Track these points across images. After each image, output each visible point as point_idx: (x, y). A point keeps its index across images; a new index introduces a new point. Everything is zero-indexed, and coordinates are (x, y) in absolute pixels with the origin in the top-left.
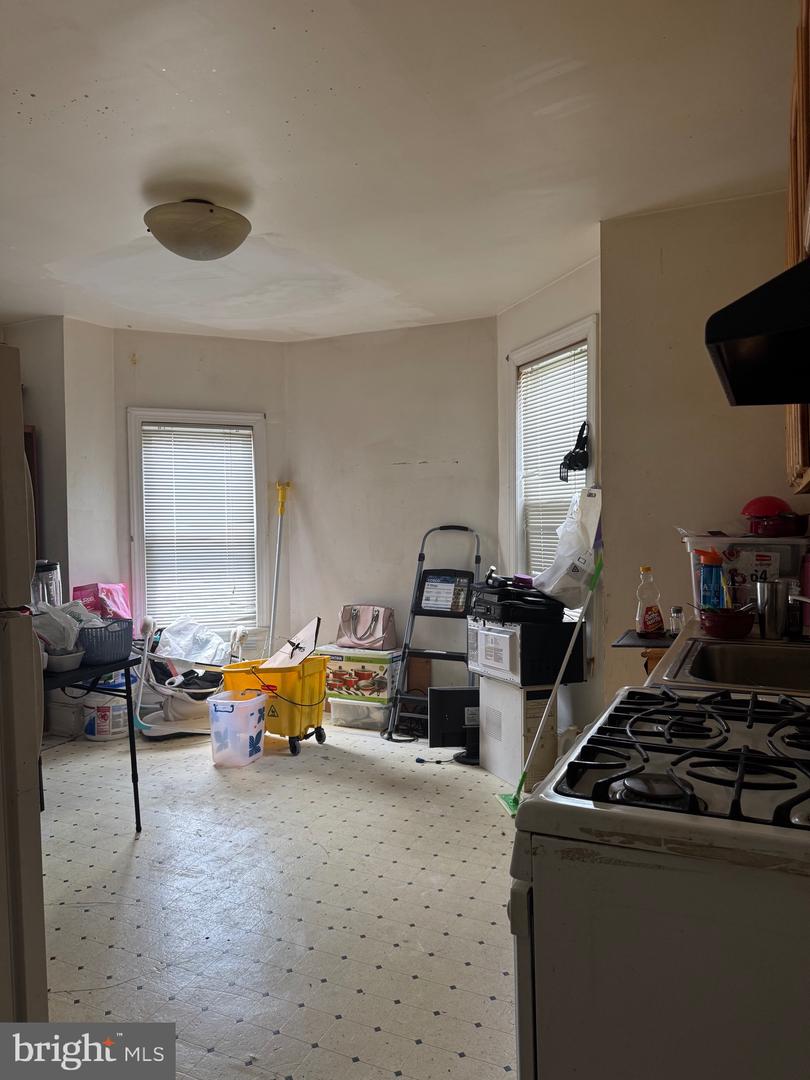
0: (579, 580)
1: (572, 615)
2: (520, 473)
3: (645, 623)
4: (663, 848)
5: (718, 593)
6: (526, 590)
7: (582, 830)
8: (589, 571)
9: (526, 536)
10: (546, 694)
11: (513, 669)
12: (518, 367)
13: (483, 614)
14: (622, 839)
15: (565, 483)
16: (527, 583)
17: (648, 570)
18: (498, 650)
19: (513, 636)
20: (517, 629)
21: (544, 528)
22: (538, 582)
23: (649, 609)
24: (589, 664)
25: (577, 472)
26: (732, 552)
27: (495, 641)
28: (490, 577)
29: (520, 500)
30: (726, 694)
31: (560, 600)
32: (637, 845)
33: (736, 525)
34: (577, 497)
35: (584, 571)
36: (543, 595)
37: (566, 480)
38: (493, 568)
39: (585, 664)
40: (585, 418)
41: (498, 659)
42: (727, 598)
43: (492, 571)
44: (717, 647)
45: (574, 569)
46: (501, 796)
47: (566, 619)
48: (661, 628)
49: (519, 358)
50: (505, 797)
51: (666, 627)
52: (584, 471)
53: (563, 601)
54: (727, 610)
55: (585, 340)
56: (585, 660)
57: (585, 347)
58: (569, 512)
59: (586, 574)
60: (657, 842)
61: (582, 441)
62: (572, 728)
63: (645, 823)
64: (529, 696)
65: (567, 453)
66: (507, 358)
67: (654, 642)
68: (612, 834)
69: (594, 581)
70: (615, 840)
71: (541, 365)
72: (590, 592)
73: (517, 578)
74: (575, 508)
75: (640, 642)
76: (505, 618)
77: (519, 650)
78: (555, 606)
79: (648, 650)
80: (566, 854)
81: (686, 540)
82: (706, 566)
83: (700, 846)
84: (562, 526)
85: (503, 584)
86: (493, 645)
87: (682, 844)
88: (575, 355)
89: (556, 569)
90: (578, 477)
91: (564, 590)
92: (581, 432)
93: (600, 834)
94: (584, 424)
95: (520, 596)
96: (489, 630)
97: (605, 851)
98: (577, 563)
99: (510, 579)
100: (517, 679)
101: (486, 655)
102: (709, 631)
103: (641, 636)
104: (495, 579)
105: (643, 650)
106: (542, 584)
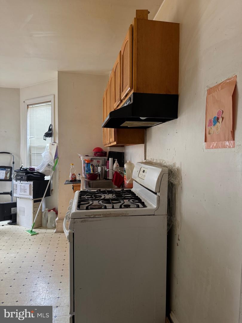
0: (50, 168)
1: (47, 178)
2: (28, 137)
3: (72, 178)
4: (102, 216)
5: (89, 170)
6: (33, 171)
7: (85, 216)
8: (53, 165)
9: (30, 156)
10: (40, 201)
11: (30, 194)
12: (28, 105)
13: (20, 179)
14: (93, 216)
15: (45, 141)
16: (33, 169)
17: (73, 164)
18: (25, 189)
19: (30, 185)
20: (32, 183)
21: (36, 153)
22: (37, 169)
23: (73, 174)
24: (51, 191)
25: (49, 138)
26: (92, 160)
27: (24, 187)
28: (21, 168)
29: (28, 145)
30: (100, 190)
31: (44, 174)
32: (97, 216)
33: (91, 153)
34: (48, 145)
35: (51, 166)
36: (39, 173)
37: (46, 140)
38: (22, 165)
39: (50, 191)
40: (51, 123)
41: (25, 192)
42: (92, 171)
43: (22, 166)
44: (91, 182)
45: (49, 165)
46: (26, 231)
47: (45, 179)
48: (76, 179)
49: (28, 102)
50: (28, 231)
51: (77, 179)
52: (51, 138)
53: (45, 174)
54: (92, 174)
55: (51, 101)
56: (50, 190)
57: (50, 103)
58: (46, 149)
59: (52, 167)
60: (100, 215)
61: (50, 130)
62: (46, 209)
63: (98, 212)
64: (35, 202)
65: (46, 132)
66: (24, 102)
67: (75, 182)
68: (91, 215)
69: (54, 168)
70: (92, 216)
71: (36, 106)
72: (53, 171)
73: (30, 168)
74: (48, 148)
75: (71, 182)
76: (28, 179)
77: (32, 189)
78: (42, 175)
79: (74, 184)
80: (82, 221)
81: (81, 157)
82: (87, 163)
83: (109, 214)
84: (44, 153)
85: (26, 170)
86: (23, 188)
87: (105, 214)
88: (47, 105)
89: (43, 165)
90: (49, 139)
91: (46, 171)
92: (50, 127)
93: (89, 216)
94: (51, 125)
95: (32, 173)
96: (22, 183)
97: (90, 219)
98: (50, 163)
99: (28, 168)
100: (32, 197)
101: (21, 191)
102: (89, 179)
103: (71, 181)
104: (23, 169)
105: (72, 184)
106: (38, 170)
